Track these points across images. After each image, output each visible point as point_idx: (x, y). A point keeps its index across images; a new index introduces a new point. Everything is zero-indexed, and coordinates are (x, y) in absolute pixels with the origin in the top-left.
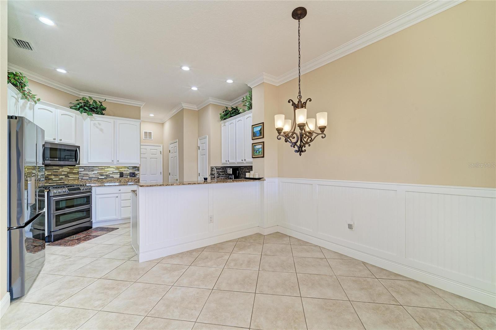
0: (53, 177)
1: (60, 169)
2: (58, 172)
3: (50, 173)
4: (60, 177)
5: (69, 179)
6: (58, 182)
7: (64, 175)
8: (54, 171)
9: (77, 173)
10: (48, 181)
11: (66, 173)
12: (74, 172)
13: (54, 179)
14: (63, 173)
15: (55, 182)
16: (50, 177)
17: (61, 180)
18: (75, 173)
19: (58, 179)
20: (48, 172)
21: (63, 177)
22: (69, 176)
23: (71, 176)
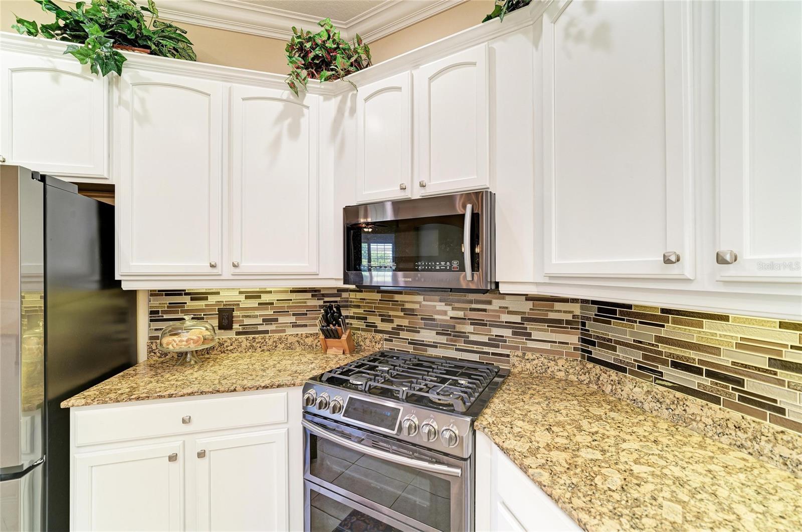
0: (469, 328)
1: (494, 301)
2: (485, 310)
3: (460, 314)
4: (496, 331)
5: (531, 344)
6: (486, 349)
7: (508, 325)
8: (474, 306)
9: (568, 322)
10: (455, 341)
11: (517, 319)
12: (552, 316)
13: (473, 338)
14: (505, 318)
15: (475, 348)
16: (460, 328)
17: (497, 346)
18: (560, 321)
19: (485, 339)
20: (453, 309)
21: (507, 333)
22: (530, 335)
23: (539, 333)
